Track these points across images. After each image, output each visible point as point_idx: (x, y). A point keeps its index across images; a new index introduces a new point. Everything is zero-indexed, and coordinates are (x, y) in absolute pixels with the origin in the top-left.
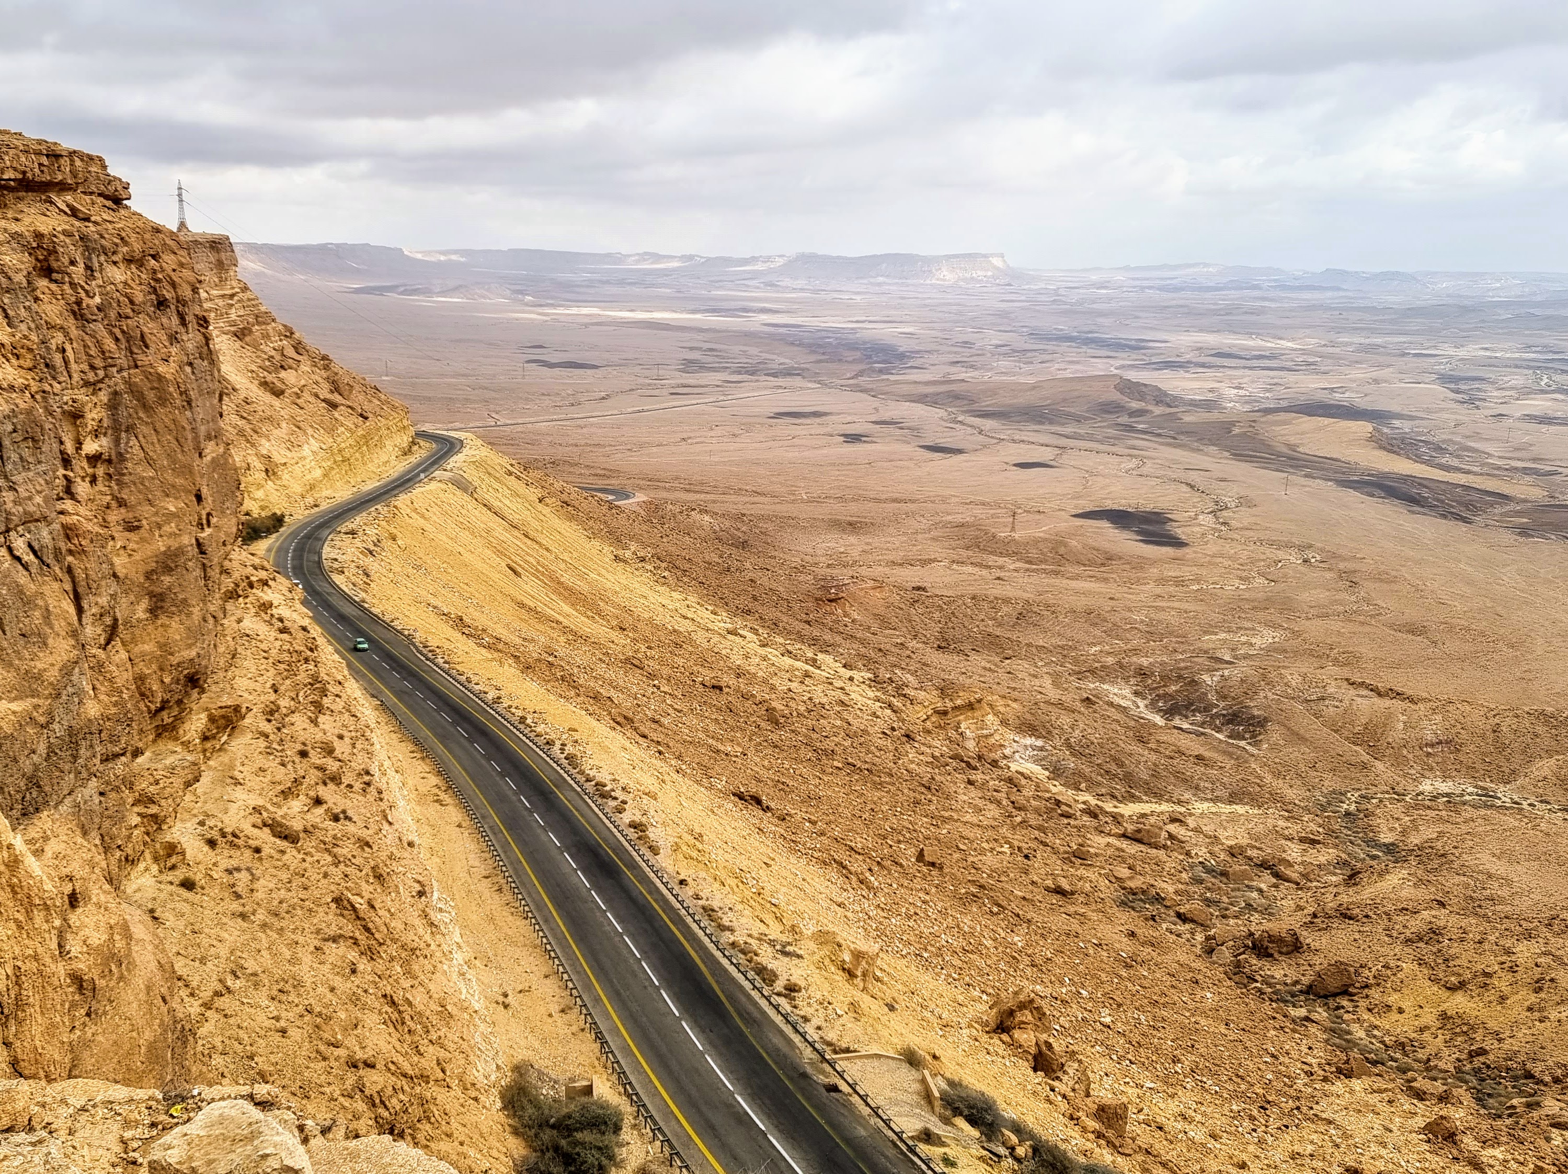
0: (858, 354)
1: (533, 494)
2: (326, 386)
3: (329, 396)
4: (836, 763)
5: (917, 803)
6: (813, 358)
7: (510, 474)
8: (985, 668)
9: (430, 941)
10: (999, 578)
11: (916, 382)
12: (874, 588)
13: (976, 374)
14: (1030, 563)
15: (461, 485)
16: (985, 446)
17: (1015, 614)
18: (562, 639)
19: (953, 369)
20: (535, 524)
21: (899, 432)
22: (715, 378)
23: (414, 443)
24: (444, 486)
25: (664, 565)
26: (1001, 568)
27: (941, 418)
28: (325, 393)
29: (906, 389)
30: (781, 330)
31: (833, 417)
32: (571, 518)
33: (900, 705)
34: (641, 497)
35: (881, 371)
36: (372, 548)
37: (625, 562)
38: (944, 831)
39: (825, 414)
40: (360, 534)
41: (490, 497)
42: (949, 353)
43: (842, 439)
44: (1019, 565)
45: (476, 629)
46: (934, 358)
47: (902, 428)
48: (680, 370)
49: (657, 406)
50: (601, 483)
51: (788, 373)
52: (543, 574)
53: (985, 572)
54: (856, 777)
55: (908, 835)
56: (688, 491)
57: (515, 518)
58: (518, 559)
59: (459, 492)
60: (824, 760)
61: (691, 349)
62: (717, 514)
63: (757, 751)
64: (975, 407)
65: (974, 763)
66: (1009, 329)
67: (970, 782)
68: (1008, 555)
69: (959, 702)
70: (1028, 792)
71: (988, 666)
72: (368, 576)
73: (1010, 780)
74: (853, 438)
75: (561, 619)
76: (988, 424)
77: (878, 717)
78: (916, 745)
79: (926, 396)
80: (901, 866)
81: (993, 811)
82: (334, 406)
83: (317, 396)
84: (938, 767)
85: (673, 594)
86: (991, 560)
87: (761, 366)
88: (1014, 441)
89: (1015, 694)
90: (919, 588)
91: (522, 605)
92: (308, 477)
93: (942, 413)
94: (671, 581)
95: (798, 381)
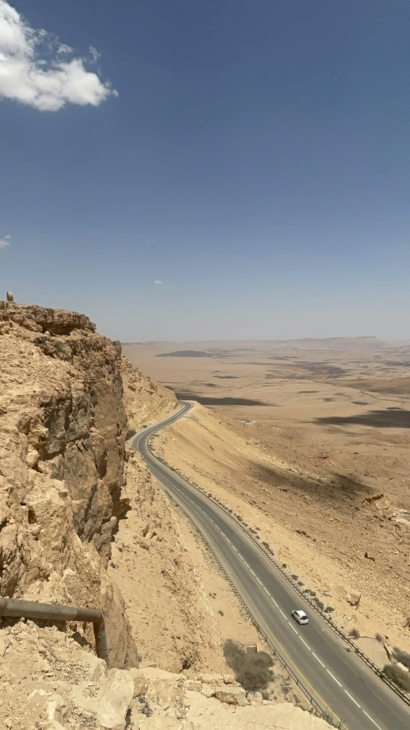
0: (327, 371)
1: (217, 421)
2: (149, 387)
3: (150, 390)
4: (331, 519)
5: (362, 534)
6: (312, 373)
7: (209, 414)
8: (383, 483)
9: (195, 589)
10: (385, 449)
11: (348, 380)
12: (340, 453)
13: (369, 377)
14: (395, 443)
15: (193, 418)
16: (375, 402)
17: (392, 463)
18: (230, 473)
19: (361, 375)
20: (219, 432)
21: (344, 397)
22: (278, 380)
23: (177, 405)
24: (188, 419)
25: (264, 445)
26: (385, 445)
27: (358, 393)
28: (149, 389)
29: (345, 383)
30: (300, 364)
31: (321, 393)
32: (230, 429)
33: (353, 497)
34: (254, 422)
35: (336, 377)
36: (165, 441)
37: (250, 444)
38: (373, 545)
39: (317, 392)
40: (160, 436)
41: (203, 423)
42: (360, 370)
43: (324, 400)
44: (392, 444)
45: (200, 469)
46: (354, 372)
47: (344, 396)
48: (265, 378)
49: (258, 390)
50: (240, 417)
51: (302, 378)
52: (222, 449)
53: (379, 447)
54: (339, 524)
55: (360, 547)
56: (270, 419)
57: (212, 429)
58: (213, 444)
59: (192, 421)
60: (326, 518)
61: (269, 371)
62: (281, 427)
63: (301, 514)
64: (371, 388)
65: (382, 519)
66: (380, 361)
67: (381, 526)
68: (387, 441)
69: (375, 496)
70: (403, 530)
71: (384, 482)
72: (163, 451)
73: (396, 526)
74: (328, 400)
75: (228, 465)
76: (376, 394)
77: (345, 501)
78: (360, 512)
79: (352, 385)
80: (360, 559)
81: (391, 538)
82: (151, 393)
83: (146, 390)
84: (369, 521)
85: (267, 456)
86: (382, 443)
87: (294, 376)
88: (386, 400)
89: (395, 493)
90: (356, 453)
91: (215, 461)
92: (143, 417)
93: (359, 391)
94: (267, 451)
95: (306, 381)
